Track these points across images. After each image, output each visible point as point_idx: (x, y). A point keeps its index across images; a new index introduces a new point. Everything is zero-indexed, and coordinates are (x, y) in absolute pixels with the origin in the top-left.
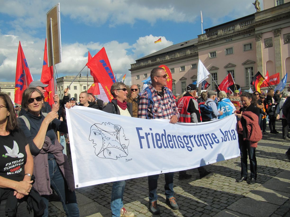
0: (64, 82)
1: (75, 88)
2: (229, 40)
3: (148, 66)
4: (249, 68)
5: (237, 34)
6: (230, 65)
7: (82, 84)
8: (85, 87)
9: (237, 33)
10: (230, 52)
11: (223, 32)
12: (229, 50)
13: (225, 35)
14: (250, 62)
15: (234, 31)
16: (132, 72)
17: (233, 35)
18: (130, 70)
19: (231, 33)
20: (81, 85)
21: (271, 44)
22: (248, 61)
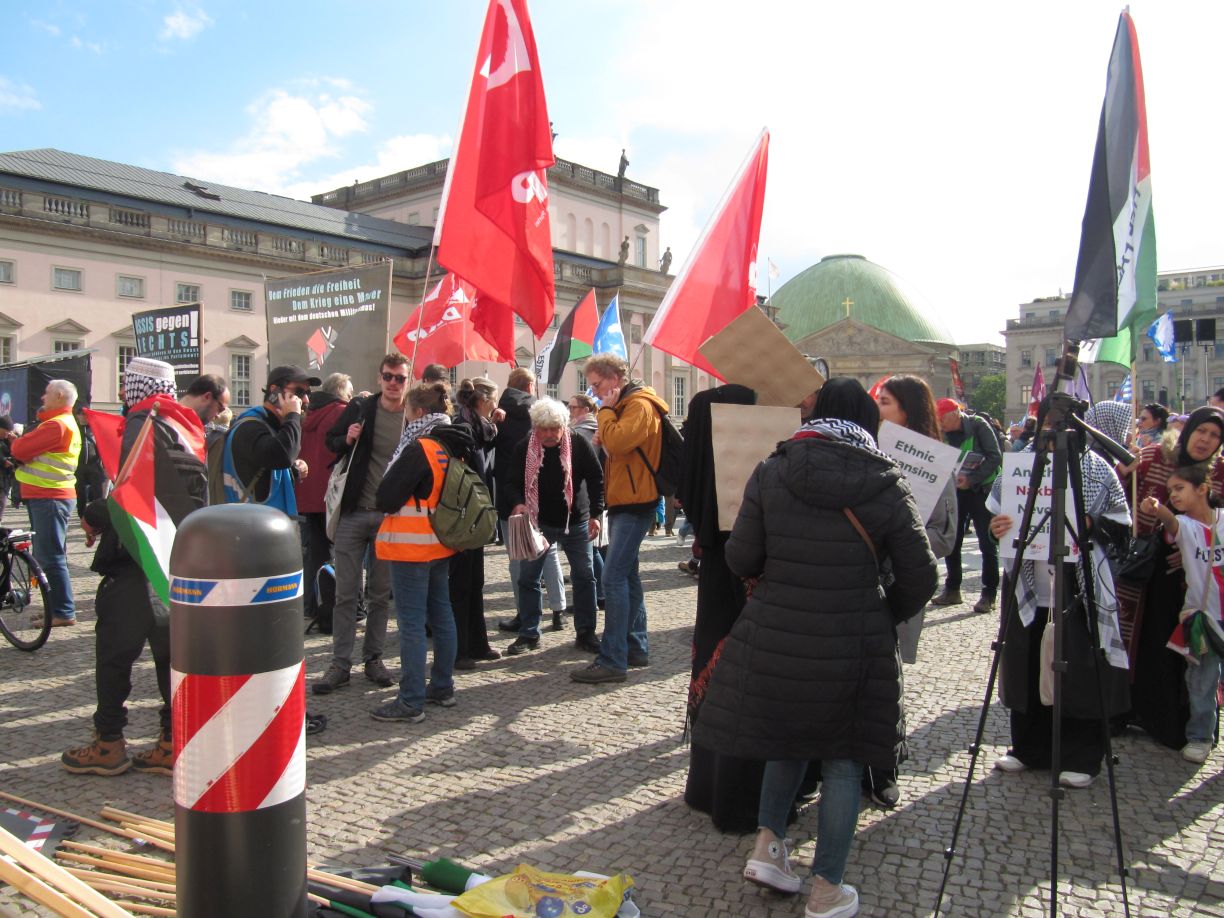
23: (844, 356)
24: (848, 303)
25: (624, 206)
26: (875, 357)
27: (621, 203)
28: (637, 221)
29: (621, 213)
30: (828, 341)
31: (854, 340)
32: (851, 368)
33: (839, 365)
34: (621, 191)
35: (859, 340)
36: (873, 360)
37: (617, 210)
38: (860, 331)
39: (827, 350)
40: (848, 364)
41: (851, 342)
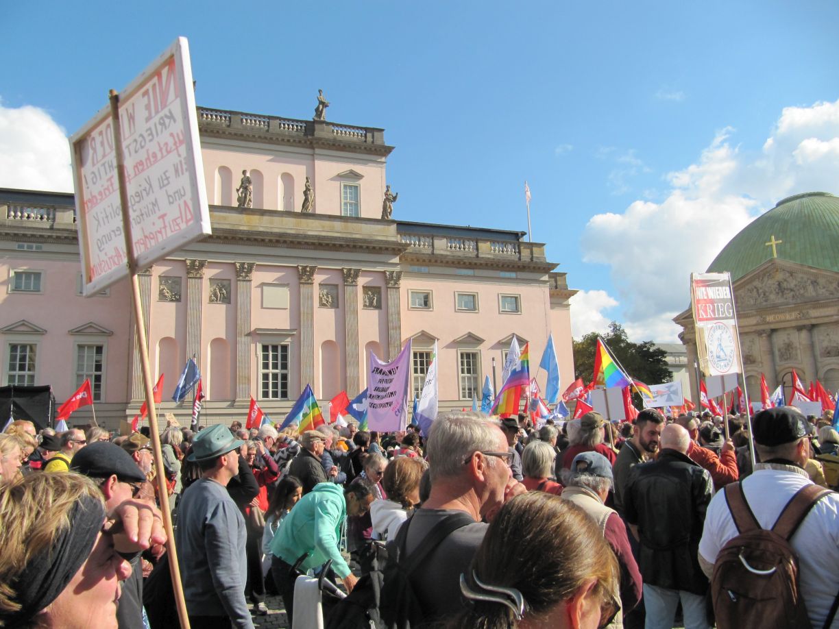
2: (31, 247)
4: (90, 347)
5: (66, 238)
6: (23, 324)
9: (66, 235)
10: (28, 285)
11: (8, 216)
12: (26, 279)
13: (14, 227)
14: (97, 329)
15: (53, 225)
17: (49, 237)
19: (42, 229)
21: (176, 294)
22: (91, 326)
23: (774, 308)
24: (774, 242)
25: (317, 151)
26: (816, 303)
27: (313, 148)
28: (344, 167)
29: (314, 160)
30: (751, 291)
31: (785, 285)
32: (788, 321)
33: (770, 318)
34: (313, 135)
35: (792, 285)
36: (814, 308)
37: (310, 157)
38: (791, 274)
39: (752, 302)
40: (781, 317)
41: (781, 289)
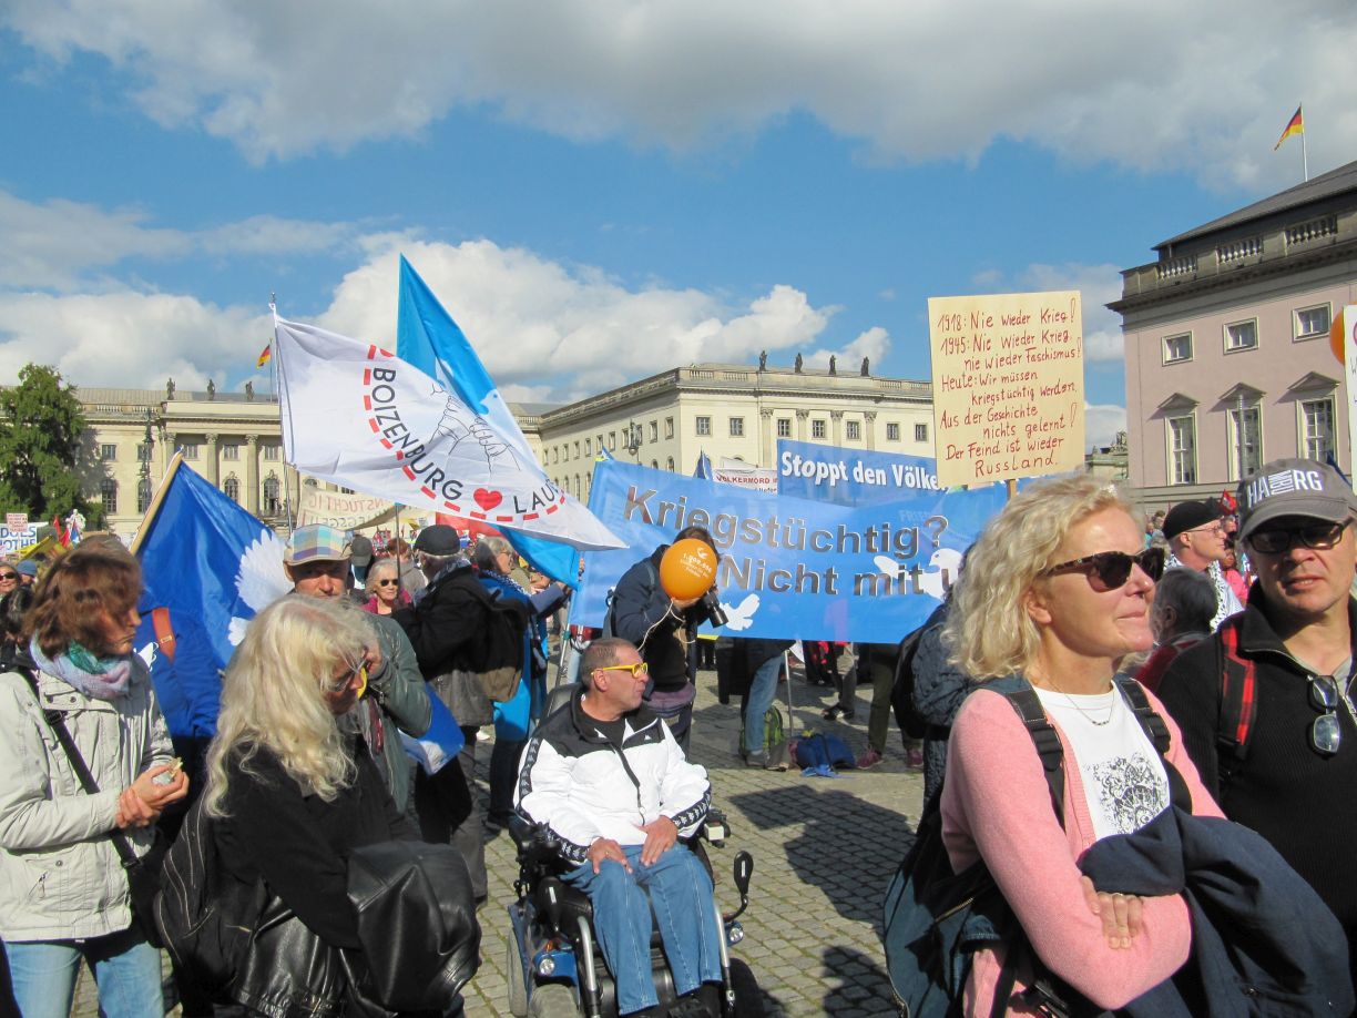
0: (682, 395)
1: (737, 426)
3: (1264, 274)
7: (771, 405)
8: (783, 421)
16: (1133, 317)
18: (1114, 307)
20: (766, 413)
